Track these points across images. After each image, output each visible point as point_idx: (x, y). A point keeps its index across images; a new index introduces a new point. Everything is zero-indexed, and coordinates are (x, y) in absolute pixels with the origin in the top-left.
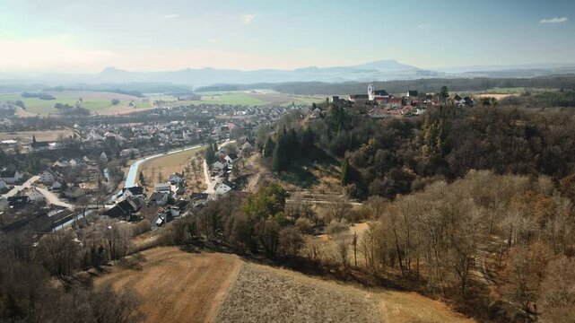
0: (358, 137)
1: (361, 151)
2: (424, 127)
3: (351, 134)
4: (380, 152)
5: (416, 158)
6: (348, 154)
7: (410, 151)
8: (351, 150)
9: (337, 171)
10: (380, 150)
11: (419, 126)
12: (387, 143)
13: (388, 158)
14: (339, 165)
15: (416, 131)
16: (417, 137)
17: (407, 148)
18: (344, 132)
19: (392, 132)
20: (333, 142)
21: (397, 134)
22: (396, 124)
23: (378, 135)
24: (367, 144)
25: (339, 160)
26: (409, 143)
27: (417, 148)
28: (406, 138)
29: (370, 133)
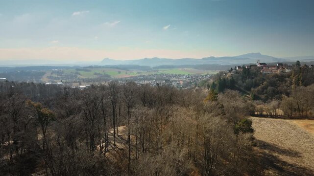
0: (258, 81)
1: (260, 88)
2: (292, 77)
3: (254, 80)
4: (269, 88)
5: (289, 91)
6: (253, 89)
7: (285, 87)
8: (254, 88)
9: (248, 97)
10: (269, 87)
11: (289, 76)
12: (273, 84)
13: (274, 91)
14: (249, 94)
15: (287, 79)
16: (288, 81)
17: (283, 86)
18: (250, 80)
19: (274, 79)
20: (245, 84)
21: (277, 81)
22: (276, 76)
23: (268, 80)
24: (263, 85)
25: (248, 92)
26: (284, 84)
27: (289, 86)
28: (282, 82)
29: (264, 80)
